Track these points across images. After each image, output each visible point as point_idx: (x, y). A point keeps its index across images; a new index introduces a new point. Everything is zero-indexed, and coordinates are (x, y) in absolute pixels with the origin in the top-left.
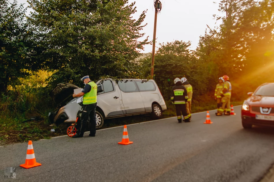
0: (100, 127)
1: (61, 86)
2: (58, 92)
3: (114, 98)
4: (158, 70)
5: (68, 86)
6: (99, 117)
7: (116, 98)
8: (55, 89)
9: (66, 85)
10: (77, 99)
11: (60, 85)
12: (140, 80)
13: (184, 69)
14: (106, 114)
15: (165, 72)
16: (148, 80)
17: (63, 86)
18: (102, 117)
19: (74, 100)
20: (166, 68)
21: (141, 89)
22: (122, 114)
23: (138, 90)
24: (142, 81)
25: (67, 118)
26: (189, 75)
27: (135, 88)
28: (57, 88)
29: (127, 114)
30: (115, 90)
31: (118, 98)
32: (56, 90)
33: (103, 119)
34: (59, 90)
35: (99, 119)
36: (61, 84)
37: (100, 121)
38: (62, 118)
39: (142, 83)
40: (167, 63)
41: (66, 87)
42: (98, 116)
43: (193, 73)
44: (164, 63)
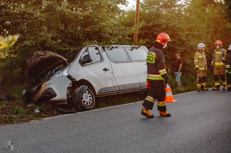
0: (92, 107)
1: (38, 56)
2: (35, 63)
3: (104, 70)
4: (141, 33)
5: (47, 55)
6: (90, 95)
7: (105, 70)
8: (30, 59)
9: (46, 53)
10: (62, 72)
11: (38, 54)
12: (129, 46)
13: (178, 32)
14: (97, 91)
15: (151, 36)
16: (139, 47)
17: (41, 55)
18: (93, 94)
19: (59, 73)
20: (153, 31)
21: (133, 59)
22: (114, 91)
23: (130, 60)
24: (132, 48)
25: (55, 95)
26: (185, 39)
27: (125, 58)
28: (34, 58)
29: (120, 91)
30: (104, 60)
31: (108, 70)
32: (31, 61)
33: (94, 97)
34: (36, 60)
35: (90, 97)
36: (39, 52)
37: (91, 100)
38: (47, 95)
39: (131, 50)
40: (154, 24)
41: (45, 57)
42: (88, 94)
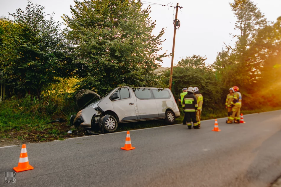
0: (113, 130)
2: (80, 97)
3: (130, 104)
4: (177, 80)
5: (87, 92)
6: (114, 121)
7: (131, 104)
8: (77, 95)
9: (86, 91)
10: (94, 104)
11: (81, 91)
12: (156, 88)
13: (200, 80)
14: (120, 119)
15: (183, 82)
16: (164, 89)
17: (83, 92)
18: (116, 121)
19: (91, 105)
20: (184, 79)
21: (156, 97)
22: (136, 119)
23: (153, 98)
24: (159, 90)
25: (83, 121)
26: (204, 85)
27: (150, 95)
29: (140, 119)
30: (131, 97)
31: (134, 104)
32: (78, 95)
33: (117, 123)
34: (80, 95)
35: (114, 123)
37: (114, 125)
38: (78, 121)
39: (158, 91)
40: (185, 75)
41: (86, 93)
42: (113, 121)
43: (208, 83)
44: (182, 74)
